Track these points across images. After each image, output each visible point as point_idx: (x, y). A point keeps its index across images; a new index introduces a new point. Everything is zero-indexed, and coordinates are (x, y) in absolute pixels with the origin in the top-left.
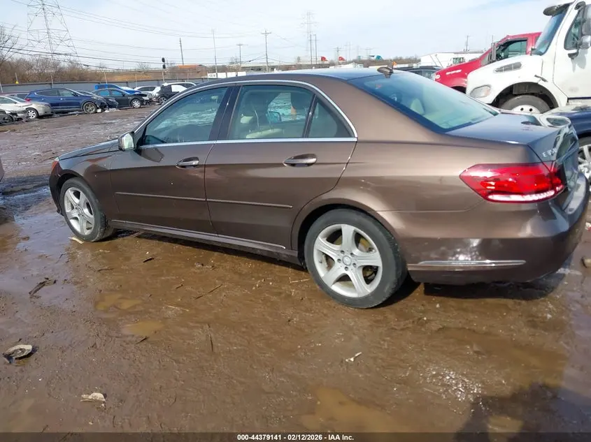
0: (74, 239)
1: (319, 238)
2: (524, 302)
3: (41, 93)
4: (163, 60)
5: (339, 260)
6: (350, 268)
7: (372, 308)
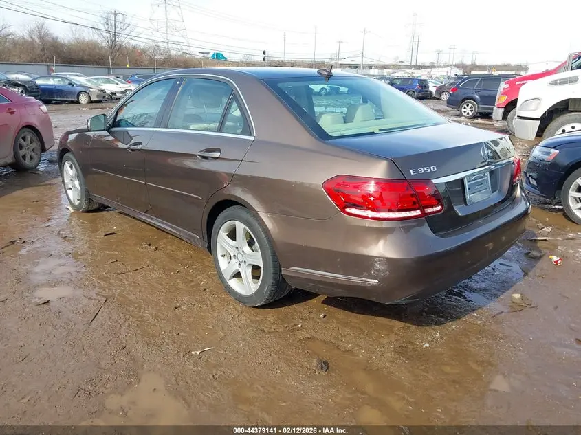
0: (69, 207)
1: (221, 232)
2: (413, 327)
3: (141, 77)
4: (264, 53)
5: (234, 256)
6: (242, 264)
7: (257, 307)
